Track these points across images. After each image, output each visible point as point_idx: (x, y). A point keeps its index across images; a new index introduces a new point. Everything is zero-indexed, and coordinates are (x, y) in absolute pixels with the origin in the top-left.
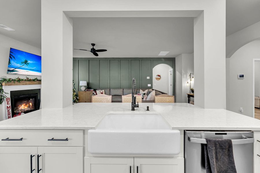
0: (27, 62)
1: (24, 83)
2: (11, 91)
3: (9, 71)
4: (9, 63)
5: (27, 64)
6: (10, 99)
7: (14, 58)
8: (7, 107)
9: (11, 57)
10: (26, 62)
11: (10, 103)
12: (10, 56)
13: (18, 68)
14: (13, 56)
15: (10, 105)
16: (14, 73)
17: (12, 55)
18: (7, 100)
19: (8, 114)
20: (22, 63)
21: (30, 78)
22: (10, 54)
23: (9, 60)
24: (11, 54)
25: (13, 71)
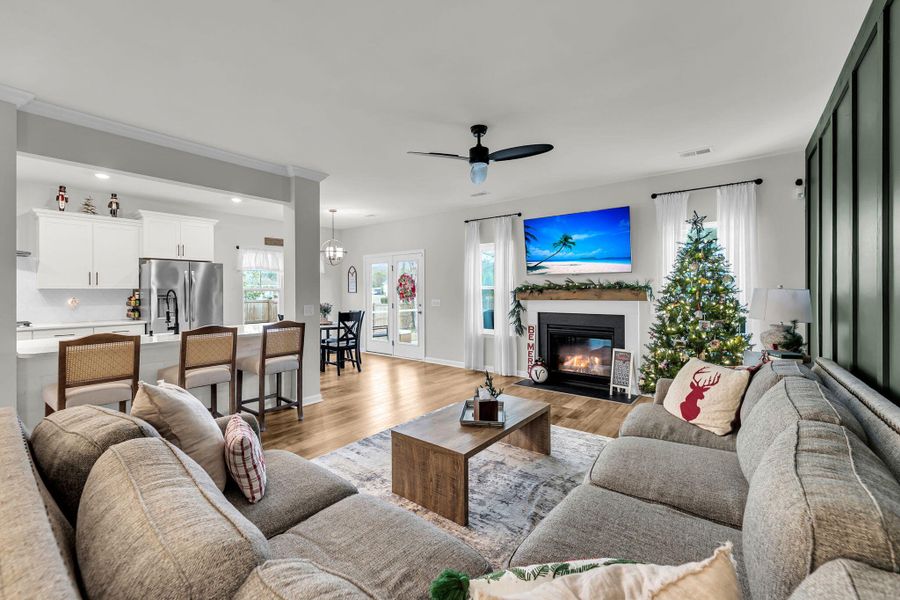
0: (570, 240)
2: (538, 313)
3: (529, 268)
5: (570, 247)
6: (536, 330)
7: (535, 238)
9: (529, 237)
10: (566, 241)
11: (536, 337)
12: (526, 239)
13: (545, 261)
14: (531, 236)
15: (536, 342)
16: (538, 271)
17: (529, 234)
18: (530, 329)
19: (529, 360)
20: (555, 245)
21: (577, 281)
22: (525, 233)
24: (527, 231)
25: (535, 268)
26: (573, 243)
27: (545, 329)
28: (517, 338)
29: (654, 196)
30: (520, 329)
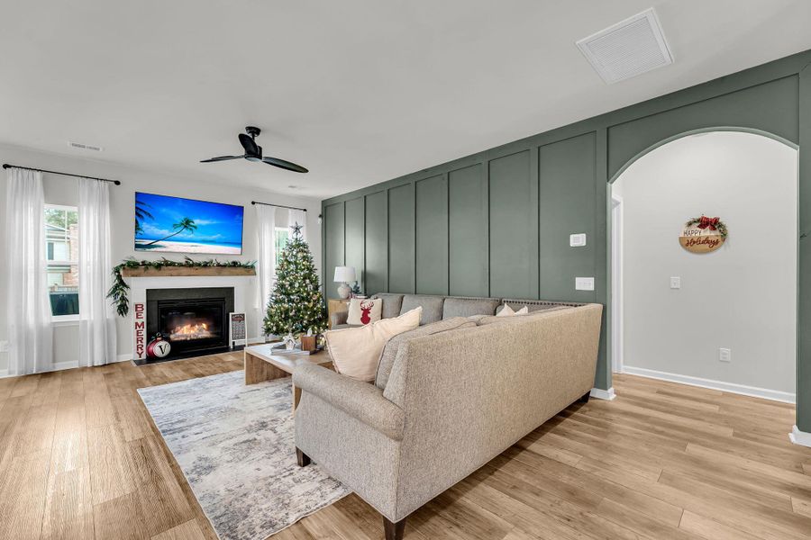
0: (192, 224)
1: (174, 272)
2: (147, 290)
3: (137, 246)
4: (137, 228)
5: (191, 229)
6: (145, 307)
7: (149, 215)
8: (137, 324)
9: (139, 213)
10: (187, 224)
11: (144, 314)
12: (137, 213)
13: (163, 240)
14: (145, 213)
15: (144, 320)
16: (152, 249)
17: (141, 210)
18: (136, 308)
19: (138, 341)
20: (175, 226)
21: (196, 260)
22: (136, 208)
23: (137, 222)
24: (139, 206)
25: (149, 246)
26: (195, 227)
27: (155, 306)
28: (116, 320)
29: (253, 203)
30: (123, 309)
